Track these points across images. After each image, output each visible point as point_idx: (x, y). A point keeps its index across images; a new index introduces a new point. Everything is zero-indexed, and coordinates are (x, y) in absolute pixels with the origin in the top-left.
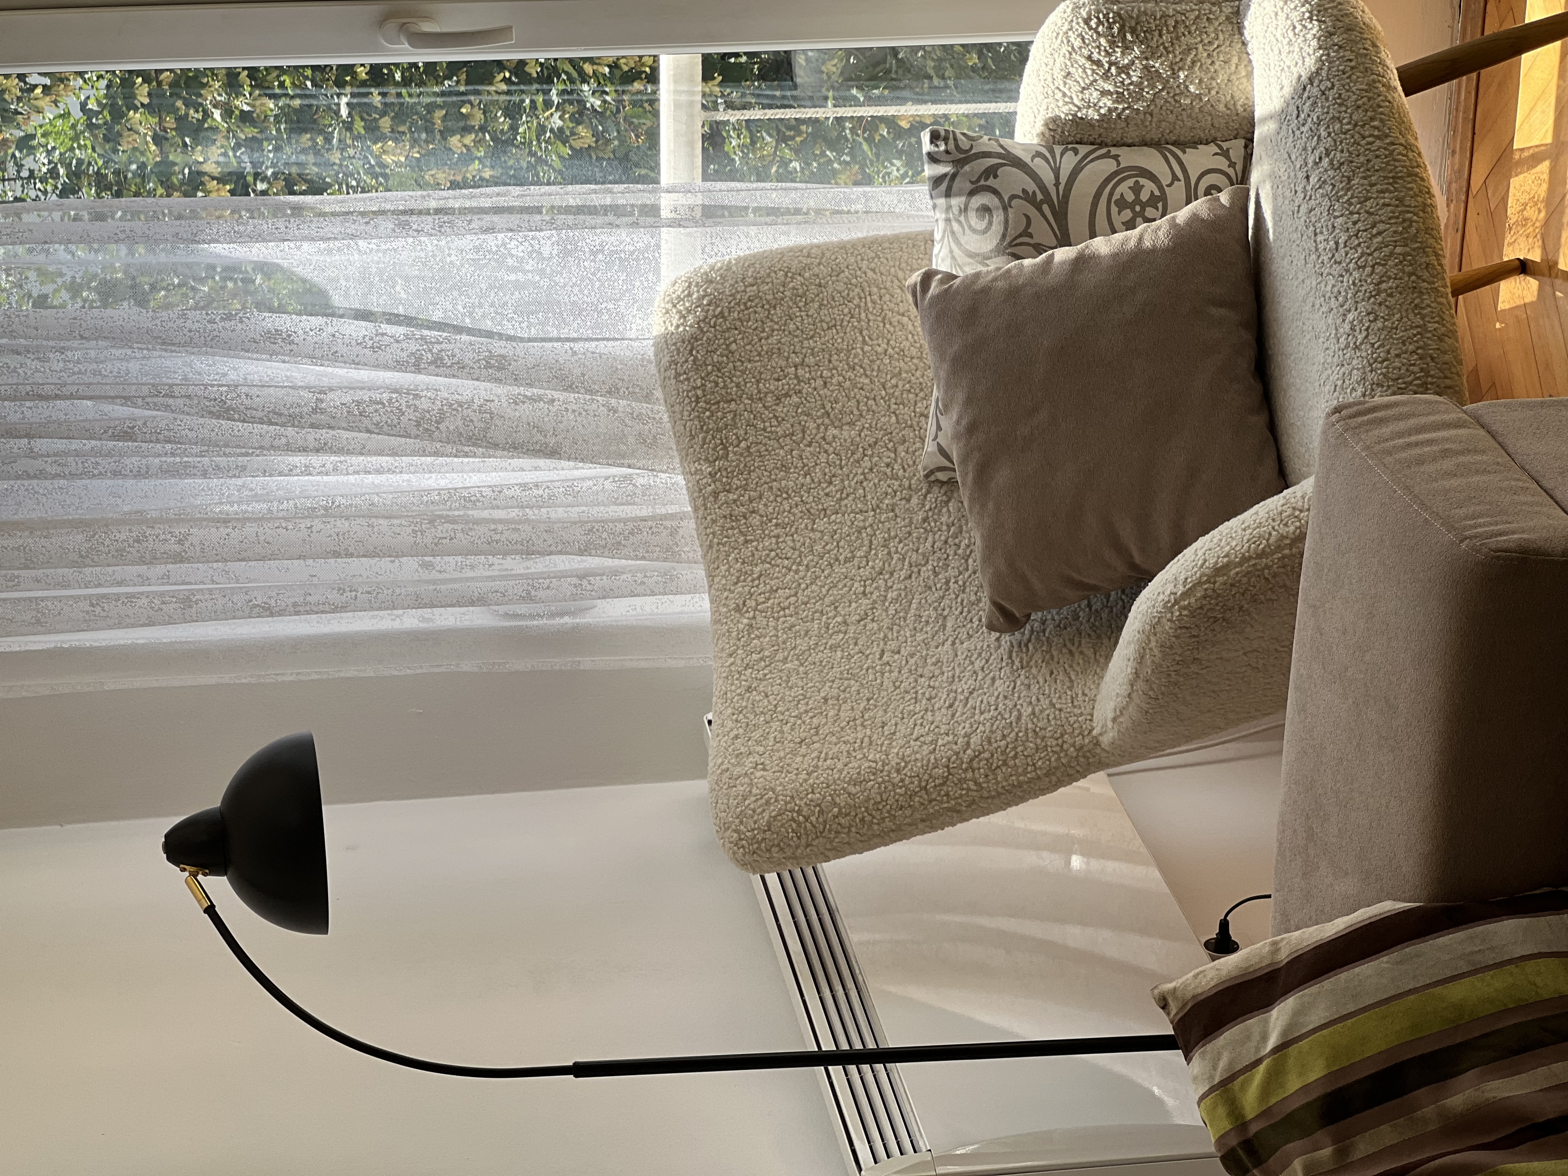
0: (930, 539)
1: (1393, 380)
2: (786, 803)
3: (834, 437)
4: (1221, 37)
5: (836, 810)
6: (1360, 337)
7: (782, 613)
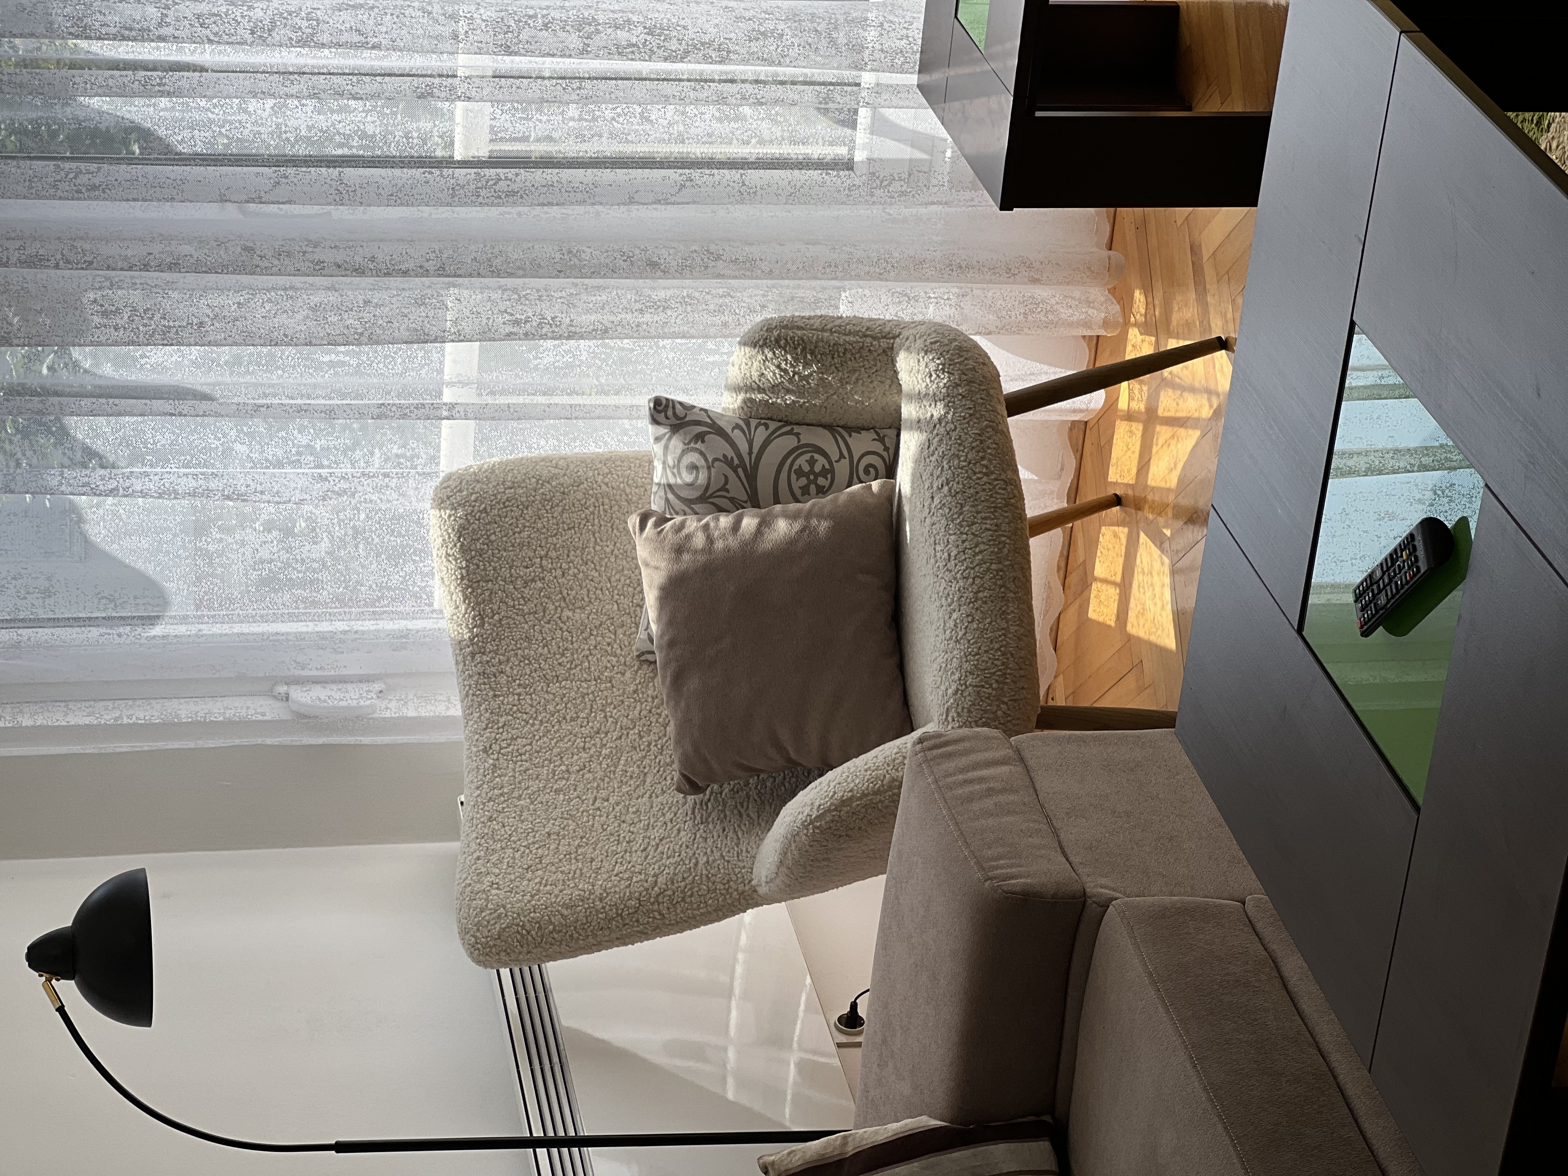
0: (638, 708)
1: (982, 670)
2: (513, 918)
3: (568, 618)
4: (878, 364)
5: (551, 927)
6: (961, 634)
7: (519, 758)
